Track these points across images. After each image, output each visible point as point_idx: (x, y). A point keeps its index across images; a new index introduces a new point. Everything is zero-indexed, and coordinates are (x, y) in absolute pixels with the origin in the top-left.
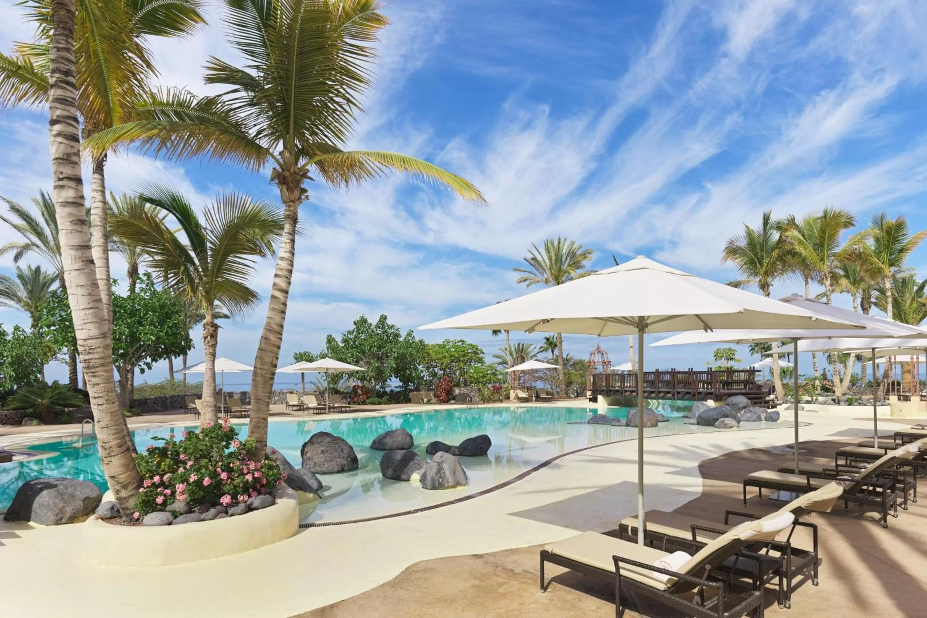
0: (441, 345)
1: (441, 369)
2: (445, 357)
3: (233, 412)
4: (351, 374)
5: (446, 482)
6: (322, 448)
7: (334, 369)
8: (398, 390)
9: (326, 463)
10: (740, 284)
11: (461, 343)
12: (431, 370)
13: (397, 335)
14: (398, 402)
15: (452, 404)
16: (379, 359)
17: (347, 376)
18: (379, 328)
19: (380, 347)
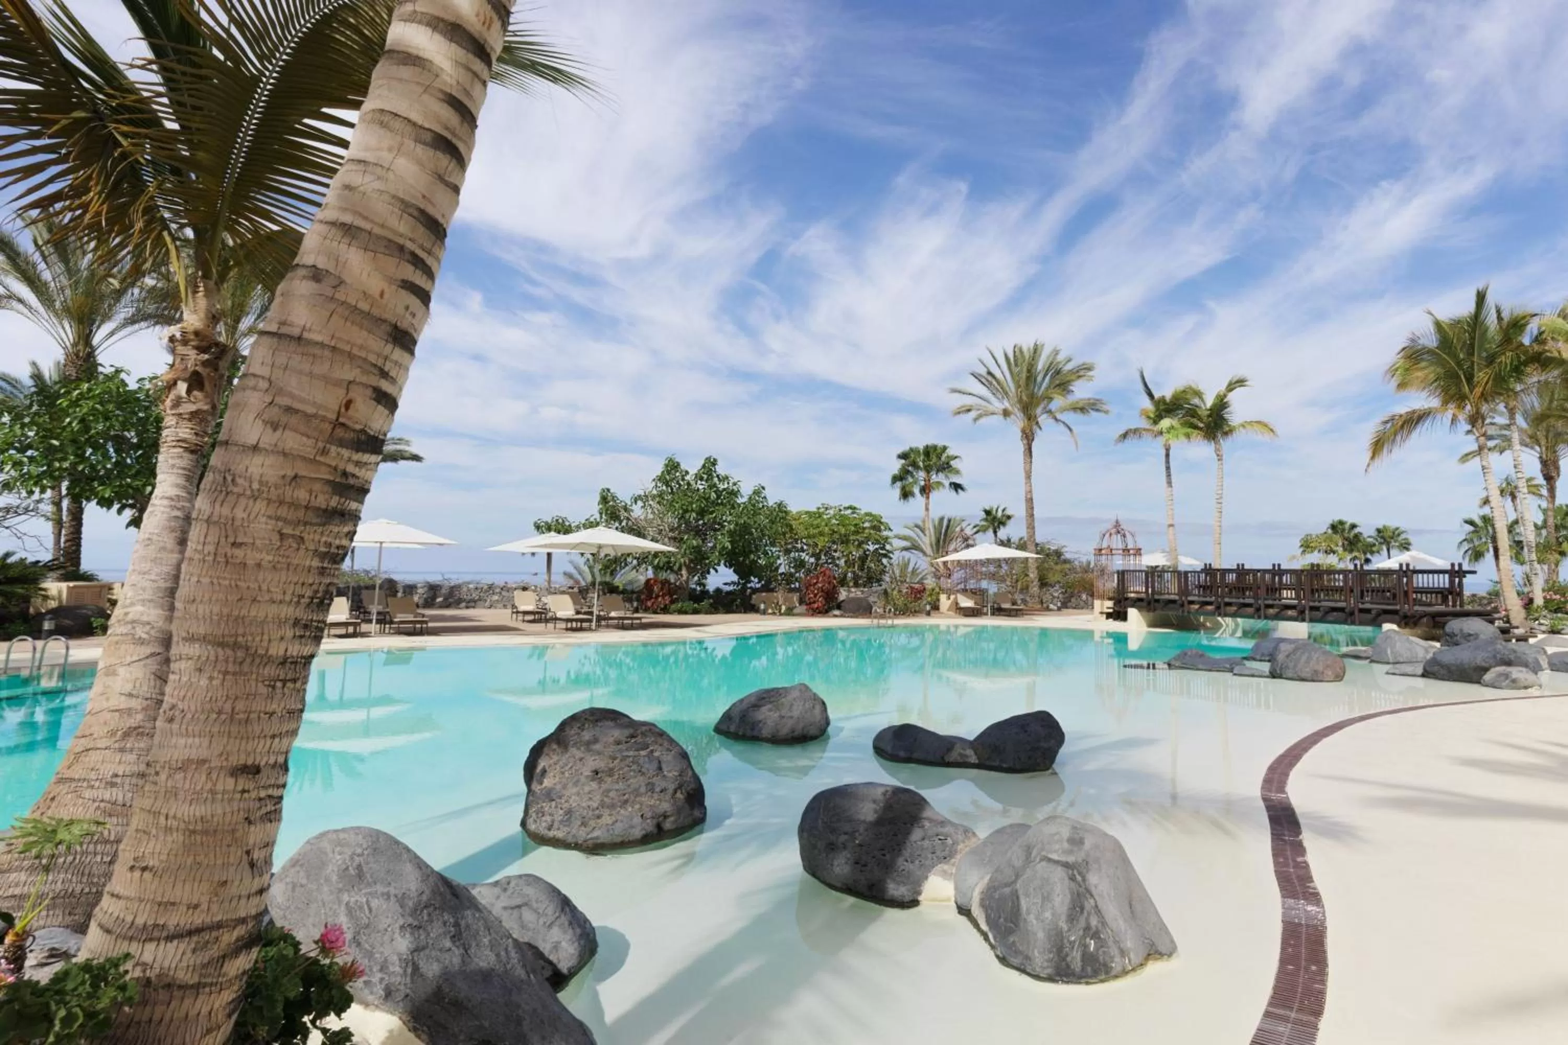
0: (815, 513)
1: (813, 556)
2: (821, 534)
3: (396, 623)
4: (644, 558)
5: (1114, 951)
6: (593, 762)
7: (613, 546)
8: (731, 588)
9: (606, 812)
10: (1430, 413)
11: (849, 511)
12: (792, 555)
13: (734, 494)
14: (729, 610)
15: (836, 616)
16: (699, 532)
17: (635, 562)
18: (701, 479)
19: (702, 513)
